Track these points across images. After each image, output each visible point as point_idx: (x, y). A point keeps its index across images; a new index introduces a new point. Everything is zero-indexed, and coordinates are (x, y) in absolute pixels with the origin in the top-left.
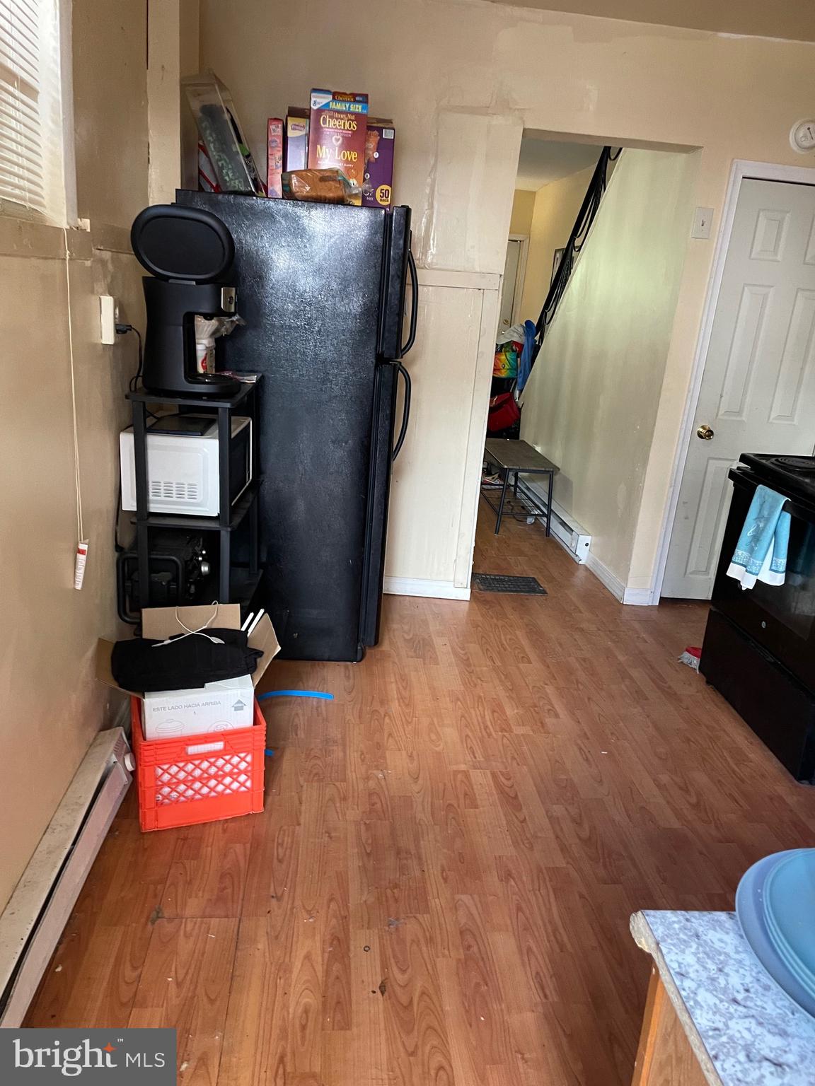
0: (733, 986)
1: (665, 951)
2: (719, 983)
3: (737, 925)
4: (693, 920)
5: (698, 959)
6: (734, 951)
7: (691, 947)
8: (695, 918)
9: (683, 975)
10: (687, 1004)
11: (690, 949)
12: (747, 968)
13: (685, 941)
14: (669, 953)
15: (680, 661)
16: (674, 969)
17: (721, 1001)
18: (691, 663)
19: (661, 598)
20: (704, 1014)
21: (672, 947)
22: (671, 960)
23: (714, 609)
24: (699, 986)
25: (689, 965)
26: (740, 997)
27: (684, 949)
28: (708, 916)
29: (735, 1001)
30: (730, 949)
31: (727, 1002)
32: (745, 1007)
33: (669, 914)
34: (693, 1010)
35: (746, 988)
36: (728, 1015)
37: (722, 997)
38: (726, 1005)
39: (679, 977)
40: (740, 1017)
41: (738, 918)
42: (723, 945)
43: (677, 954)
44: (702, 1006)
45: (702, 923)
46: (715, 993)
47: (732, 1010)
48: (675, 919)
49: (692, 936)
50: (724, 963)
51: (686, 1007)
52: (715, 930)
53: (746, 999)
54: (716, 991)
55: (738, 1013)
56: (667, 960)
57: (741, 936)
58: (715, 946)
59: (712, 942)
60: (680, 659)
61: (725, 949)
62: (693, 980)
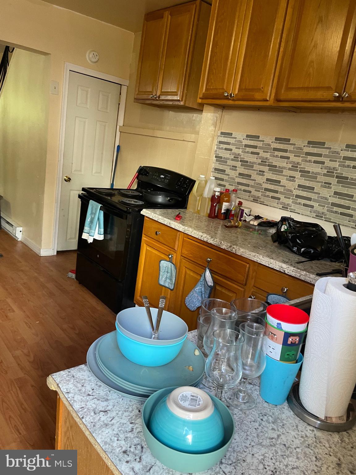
0: (88, 390)
1: (60, 386)
2: (82, 391)
3: (88, 367)
4: (71, 371)
5: (74, 385)
6: (88, 377)
7: (71, 381)
8: (72, 370)
9: (68, 393)
10: (71, 403)
11: (70, 382)
12: (93, 382)
13: (68, 380)
14: (62, 387)
15: (68, 276)
16: (64, 392)
17: (83, 397)
18: (72, 277)
19: (57, 251)
20: (78, 404)
21: (64, 384)
22: (64, 389)
23: (79, 253)
24: (75, 394)
25: (71, 388)
26: (90, 393)
27: (68, 383)
28: (77, 368)
29: (89, 395)
30: (86, 377)
31: (86, 396)
32: (92, 396)
33: (62, 372)
34: (73, 404)
35: (92, 389)
36: (86, 401)
37: (84, 395)
38: (86, 397)
39: (67, 394)
40: (91, 400)
41: (88, 365)
42: (83, 376)
43: (66, 386)
44: (76, 401)
45: (75, 371)
46: (81, 395)
47: (88, 399)
48: (64, 373)
49: (71, 377)
50: (84, 383)
51: (70, 404)
52: (80, 372)
53: (92, 393)
54: (81, 394)
55: (90, 399)
56: (62, 389)
57: (90, 371)
58: (80, 378)
59: (79, 377)
60: (67, 276)
61: (84, 378)
62: (72, 393)
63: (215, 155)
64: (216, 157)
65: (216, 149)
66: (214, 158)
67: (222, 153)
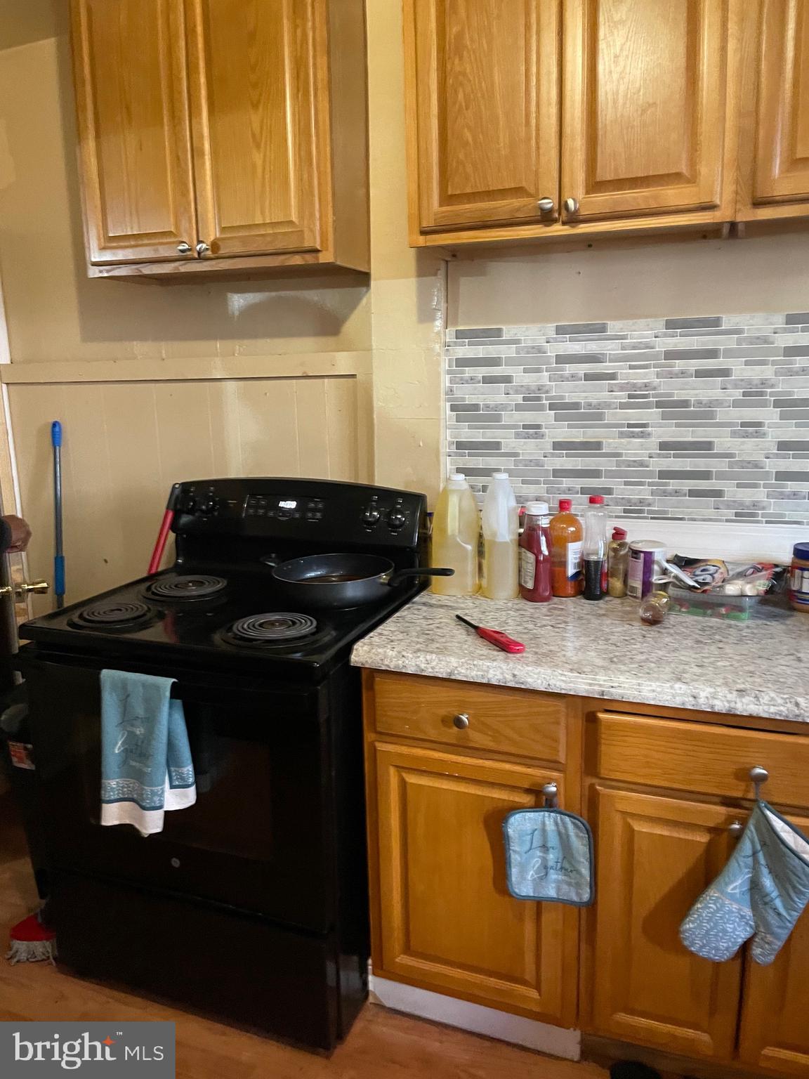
63: (448, 404)
64: (453, 408)
65: (448, 384)
66: (448, 412)
67: (476, 392)
